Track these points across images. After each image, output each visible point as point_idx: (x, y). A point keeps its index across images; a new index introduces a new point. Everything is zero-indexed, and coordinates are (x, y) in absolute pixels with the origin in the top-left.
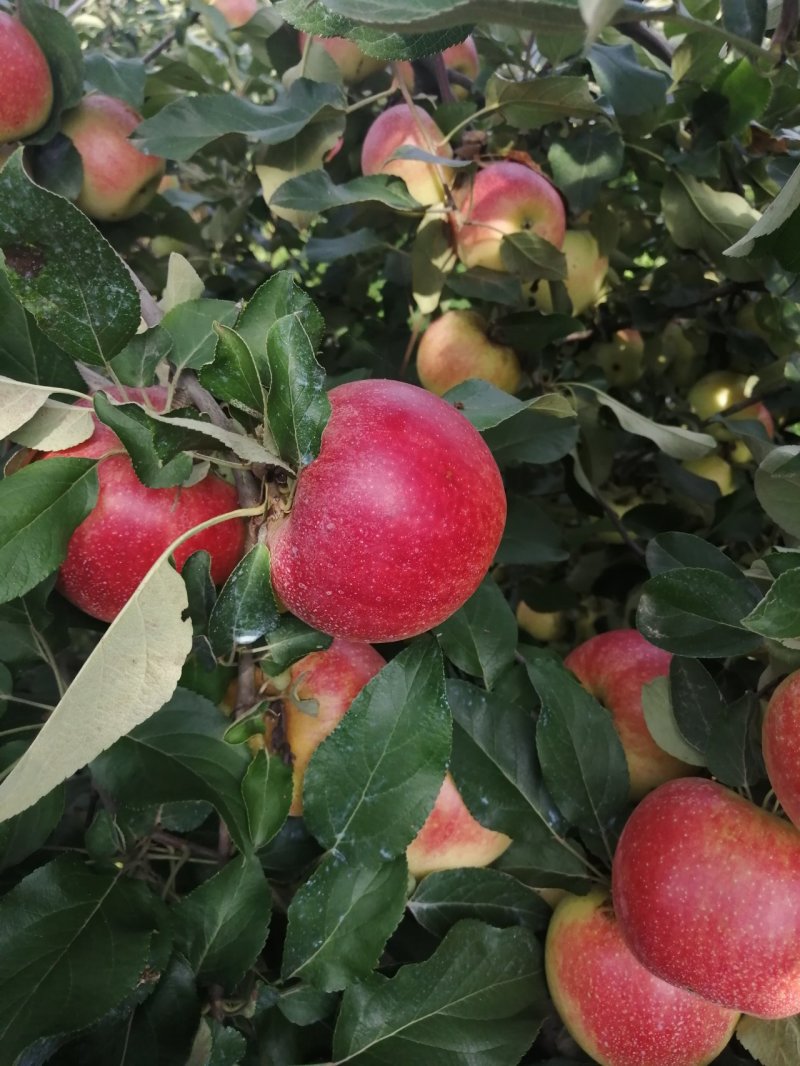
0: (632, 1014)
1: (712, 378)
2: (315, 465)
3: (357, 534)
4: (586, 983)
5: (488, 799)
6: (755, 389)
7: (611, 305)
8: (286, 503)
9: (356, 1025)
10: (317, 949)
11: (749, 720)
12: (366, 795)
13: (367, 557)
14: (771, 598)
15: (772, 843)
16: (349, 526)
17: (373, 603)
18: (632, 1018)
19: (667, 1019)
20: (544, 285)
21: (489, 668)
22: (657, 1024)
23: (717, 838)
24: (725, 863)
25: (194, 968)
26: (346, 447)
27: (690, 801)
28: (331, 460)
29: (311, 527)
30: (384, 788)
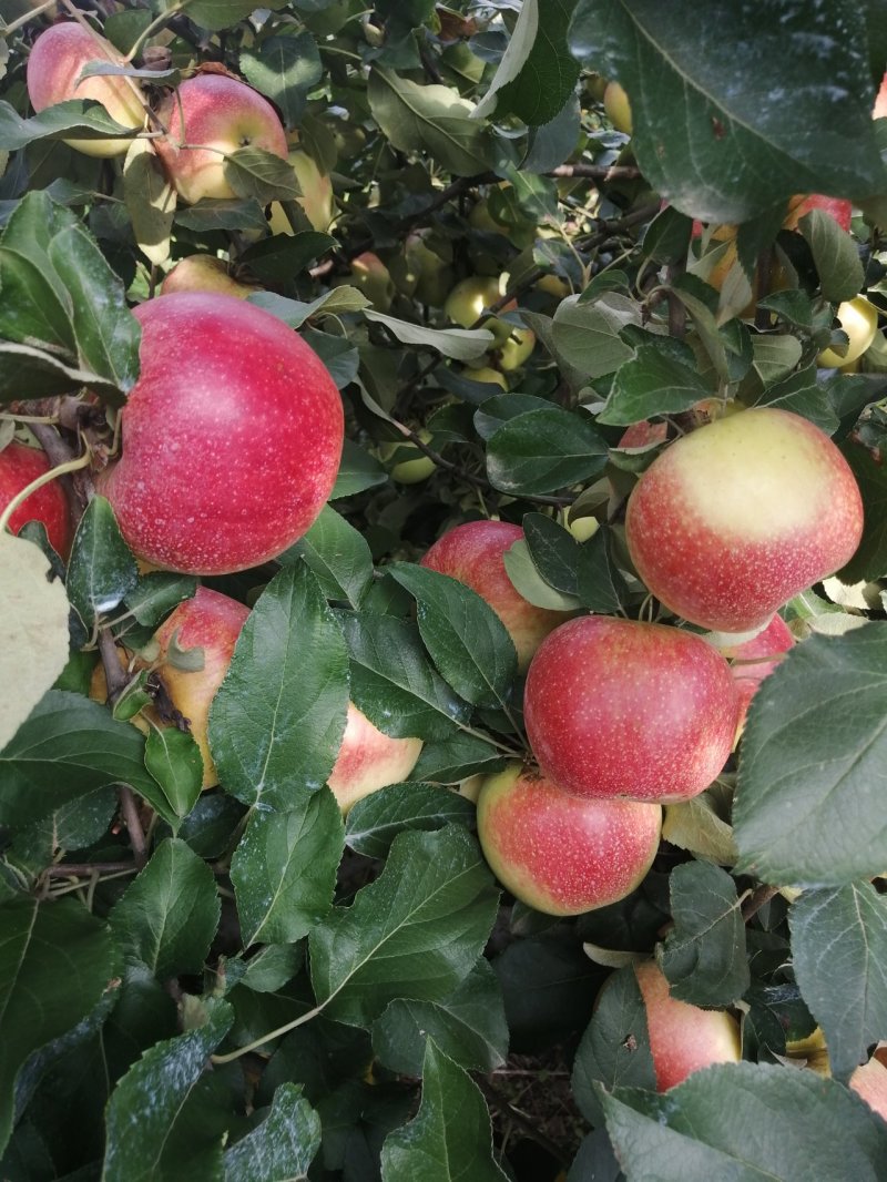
0: (575, 853)
1: (463, 287)
2: (138, 389)
3: (206, 447)
4: (529, 845)
5: (390, 711)
6: (508, 285)
7: (345, 230)
8: (111, 447)
9: (329, 964)
10: (268, 908)
11: (608, 549)
12: (275, 736)
13: (222, 468)
14: (616, 391)
15: (658, 643)
16: (195, 440)
17: (240, 518)
18: (576, 857)
19: (606, 844)
20: (276, 208)
21: (352, 590)
22: (598, 852)
23: (611, 655)
24: (624, 673)
25: (151, 968)
26: (167, 361)
27: (578, 635)
28: (154, 379)
29: (154, 454)
30: (291, 722)
